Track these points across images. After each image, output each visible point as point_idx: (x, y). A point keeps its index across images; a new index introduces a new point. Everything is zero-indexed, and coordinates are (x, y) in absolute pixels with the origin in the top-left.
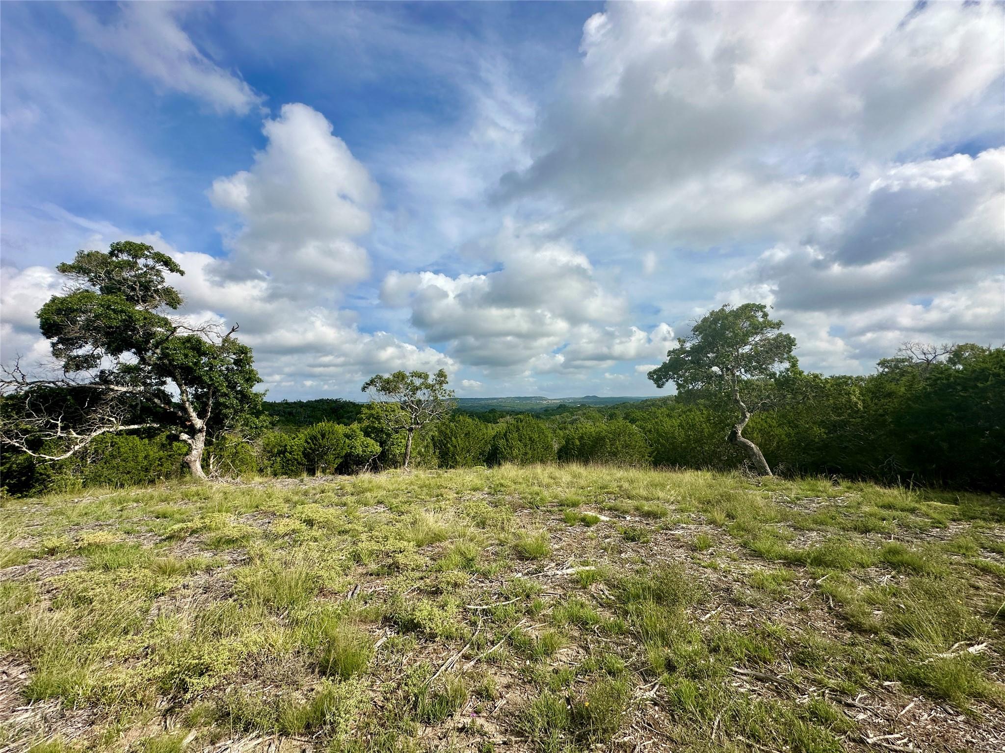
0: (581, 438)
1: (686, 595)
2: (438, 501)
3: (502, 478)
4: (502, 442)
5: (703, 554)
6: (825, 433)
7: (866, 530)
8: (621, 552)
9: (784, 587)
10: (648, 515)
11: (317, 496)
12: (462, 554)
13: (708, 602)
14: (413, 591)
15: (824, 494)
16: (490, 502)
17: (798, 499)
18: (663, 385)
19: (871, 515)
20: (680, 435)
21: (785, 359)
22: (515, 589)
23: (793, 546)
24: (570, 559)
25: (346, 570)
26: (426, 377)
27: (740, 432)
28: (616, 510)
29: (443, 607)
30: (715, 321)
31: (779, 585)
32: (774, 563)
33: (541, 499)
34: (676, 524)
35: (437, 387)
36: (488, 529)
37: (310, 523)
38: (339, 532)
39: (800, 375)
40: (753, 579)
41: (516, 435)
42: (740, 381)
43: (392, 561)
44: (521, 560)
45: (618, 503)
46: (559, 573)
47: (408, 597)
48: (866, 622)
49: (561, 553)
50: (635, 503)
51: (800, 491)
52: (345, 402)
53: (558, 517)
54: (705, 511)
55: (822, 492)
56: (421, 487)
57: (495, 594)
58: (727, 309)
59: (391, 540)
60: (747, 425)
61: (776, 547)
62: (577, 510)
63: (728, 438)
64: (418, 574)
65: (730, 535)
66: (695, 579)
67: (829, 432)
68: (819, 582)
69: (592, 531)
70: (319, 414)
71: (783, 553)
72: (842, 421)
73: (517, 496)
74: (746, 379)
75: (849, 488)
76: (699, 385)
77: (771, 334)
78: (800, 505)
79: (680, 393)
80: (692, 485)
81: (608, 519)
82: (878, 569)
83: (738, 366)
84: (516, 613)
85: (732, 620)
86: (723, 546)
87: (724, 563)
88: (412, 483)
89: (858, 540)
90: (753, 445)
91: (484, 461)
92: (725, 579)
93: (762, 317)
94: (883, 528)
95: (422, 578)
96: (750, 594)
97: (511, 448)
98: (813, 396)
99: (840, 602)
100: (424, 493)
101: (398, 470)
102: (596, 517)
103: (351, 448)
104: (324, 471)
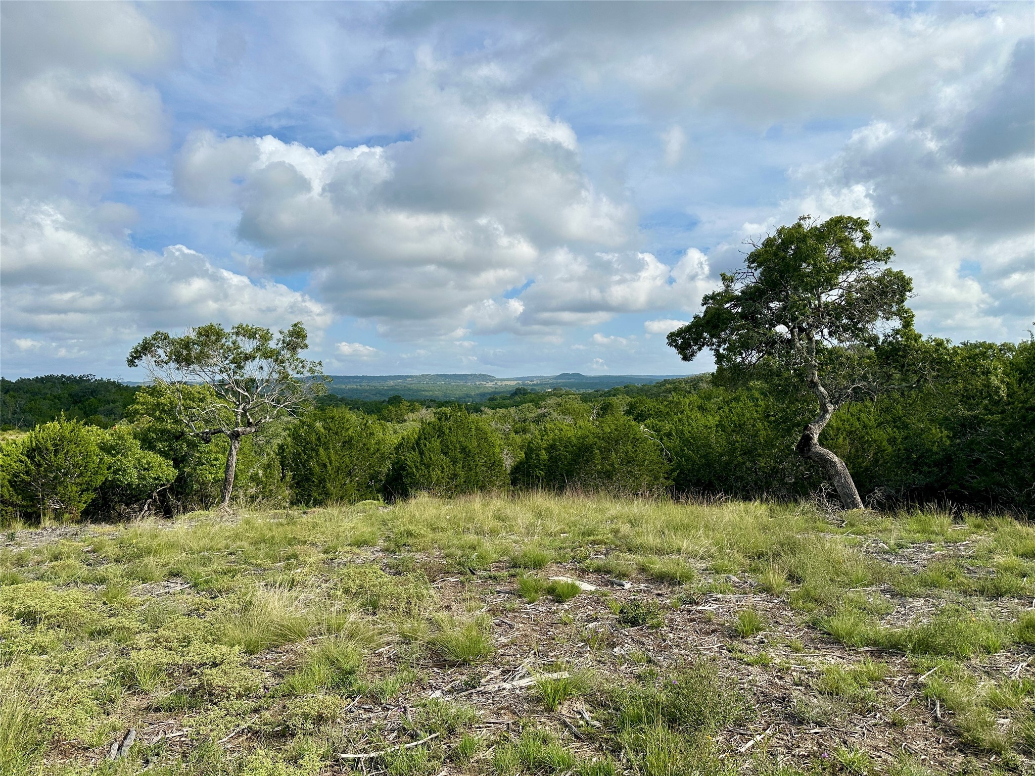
0: (552, 448)
1: (717, 713)
2: (288, 567)
3: (411, 522)
4: (411, 457)
5: (747, 643)
6: (948, 437)
7: (997, 594)
8: (613, 646)
9: (870, 690)
10: (661, 578)
11: (44, 567)
12: (333, 663)
13: (752, 721)
14: (240, 734)
15: (940, 538)
16: (386, 565)
17: (901, 546)
18: (692, 355)
19: (1006, 570)
20: (717, 442)
21: (893, 313)
22: (428, 719)
23: (889, 623)
24: (528, 660)
25: (105, 703)
26: (266, 337)
27: (816, 437)
28: (608, 572)
29: (294, 760)
30: (785, 245)
31: (863, 686)
32: (858, 653)
33: (479, 557)
34: (707, 594)
35: (286, 354)
36: (381, 614)
37: (30, 618)
38: (91, 634)
39: (916, 341)
40: (824, 680)
41: (436, 444)
42: (820, 351)
43: (197, 683)
44: (441, 667)
45: (611, 561)
46: (507, 686)
47: (229, 746)
48: (986, 737)
49: (511, 652)
50: (640, 559)
51: (904, 534)
52: (101, 383)
53: (508, 588)
54: (755, 570)
55: (937, 534)
56: (255, 543)
57: (392, 730)
58: (807, 225)
59: (196, 645)
60: (828, 425)
61: (862, 628)
62: (541, 574)
63: (798, 447)
64: (248, 704)
65: (792, 609)
66: (731, 684)
67: (954, 436)
68: (922, 679)
69: (566, 611)
70: (44, 405)
71: (871, 633)
72: (976, 417)
73: (436, 552)
74: (830, 346)
75: (978, 526)
76: (753, 357)
77: (874, 270)
78: (903, 557)
79: (720, 370)
80: (734, 526)
81: (593, 588)
82: (1009, 654)
83: (818, 325)
84: (429, 761)
85: (788, 748)
86: (781, 628)
87: (779, 656)
88: (237, 537)
89: (984, 608)
90: (836, 459)
91: (378, 491)
92: (782, 683)
93: (862, 241)
94: (1022, 589)
95: (256, 711)
96: (818, 704)
97: (428, 466)
98: (934, 377)
99: (952, 708)
100: (261, 554)
101: (212, 513)
102: (574, 587)
103: (115, 473)
104: (58, 516)
